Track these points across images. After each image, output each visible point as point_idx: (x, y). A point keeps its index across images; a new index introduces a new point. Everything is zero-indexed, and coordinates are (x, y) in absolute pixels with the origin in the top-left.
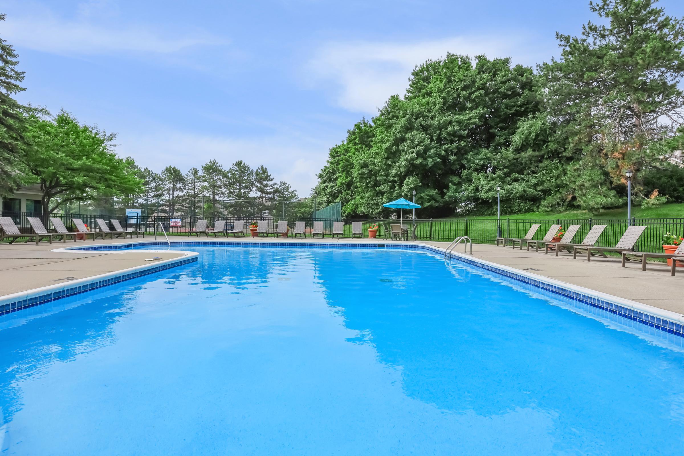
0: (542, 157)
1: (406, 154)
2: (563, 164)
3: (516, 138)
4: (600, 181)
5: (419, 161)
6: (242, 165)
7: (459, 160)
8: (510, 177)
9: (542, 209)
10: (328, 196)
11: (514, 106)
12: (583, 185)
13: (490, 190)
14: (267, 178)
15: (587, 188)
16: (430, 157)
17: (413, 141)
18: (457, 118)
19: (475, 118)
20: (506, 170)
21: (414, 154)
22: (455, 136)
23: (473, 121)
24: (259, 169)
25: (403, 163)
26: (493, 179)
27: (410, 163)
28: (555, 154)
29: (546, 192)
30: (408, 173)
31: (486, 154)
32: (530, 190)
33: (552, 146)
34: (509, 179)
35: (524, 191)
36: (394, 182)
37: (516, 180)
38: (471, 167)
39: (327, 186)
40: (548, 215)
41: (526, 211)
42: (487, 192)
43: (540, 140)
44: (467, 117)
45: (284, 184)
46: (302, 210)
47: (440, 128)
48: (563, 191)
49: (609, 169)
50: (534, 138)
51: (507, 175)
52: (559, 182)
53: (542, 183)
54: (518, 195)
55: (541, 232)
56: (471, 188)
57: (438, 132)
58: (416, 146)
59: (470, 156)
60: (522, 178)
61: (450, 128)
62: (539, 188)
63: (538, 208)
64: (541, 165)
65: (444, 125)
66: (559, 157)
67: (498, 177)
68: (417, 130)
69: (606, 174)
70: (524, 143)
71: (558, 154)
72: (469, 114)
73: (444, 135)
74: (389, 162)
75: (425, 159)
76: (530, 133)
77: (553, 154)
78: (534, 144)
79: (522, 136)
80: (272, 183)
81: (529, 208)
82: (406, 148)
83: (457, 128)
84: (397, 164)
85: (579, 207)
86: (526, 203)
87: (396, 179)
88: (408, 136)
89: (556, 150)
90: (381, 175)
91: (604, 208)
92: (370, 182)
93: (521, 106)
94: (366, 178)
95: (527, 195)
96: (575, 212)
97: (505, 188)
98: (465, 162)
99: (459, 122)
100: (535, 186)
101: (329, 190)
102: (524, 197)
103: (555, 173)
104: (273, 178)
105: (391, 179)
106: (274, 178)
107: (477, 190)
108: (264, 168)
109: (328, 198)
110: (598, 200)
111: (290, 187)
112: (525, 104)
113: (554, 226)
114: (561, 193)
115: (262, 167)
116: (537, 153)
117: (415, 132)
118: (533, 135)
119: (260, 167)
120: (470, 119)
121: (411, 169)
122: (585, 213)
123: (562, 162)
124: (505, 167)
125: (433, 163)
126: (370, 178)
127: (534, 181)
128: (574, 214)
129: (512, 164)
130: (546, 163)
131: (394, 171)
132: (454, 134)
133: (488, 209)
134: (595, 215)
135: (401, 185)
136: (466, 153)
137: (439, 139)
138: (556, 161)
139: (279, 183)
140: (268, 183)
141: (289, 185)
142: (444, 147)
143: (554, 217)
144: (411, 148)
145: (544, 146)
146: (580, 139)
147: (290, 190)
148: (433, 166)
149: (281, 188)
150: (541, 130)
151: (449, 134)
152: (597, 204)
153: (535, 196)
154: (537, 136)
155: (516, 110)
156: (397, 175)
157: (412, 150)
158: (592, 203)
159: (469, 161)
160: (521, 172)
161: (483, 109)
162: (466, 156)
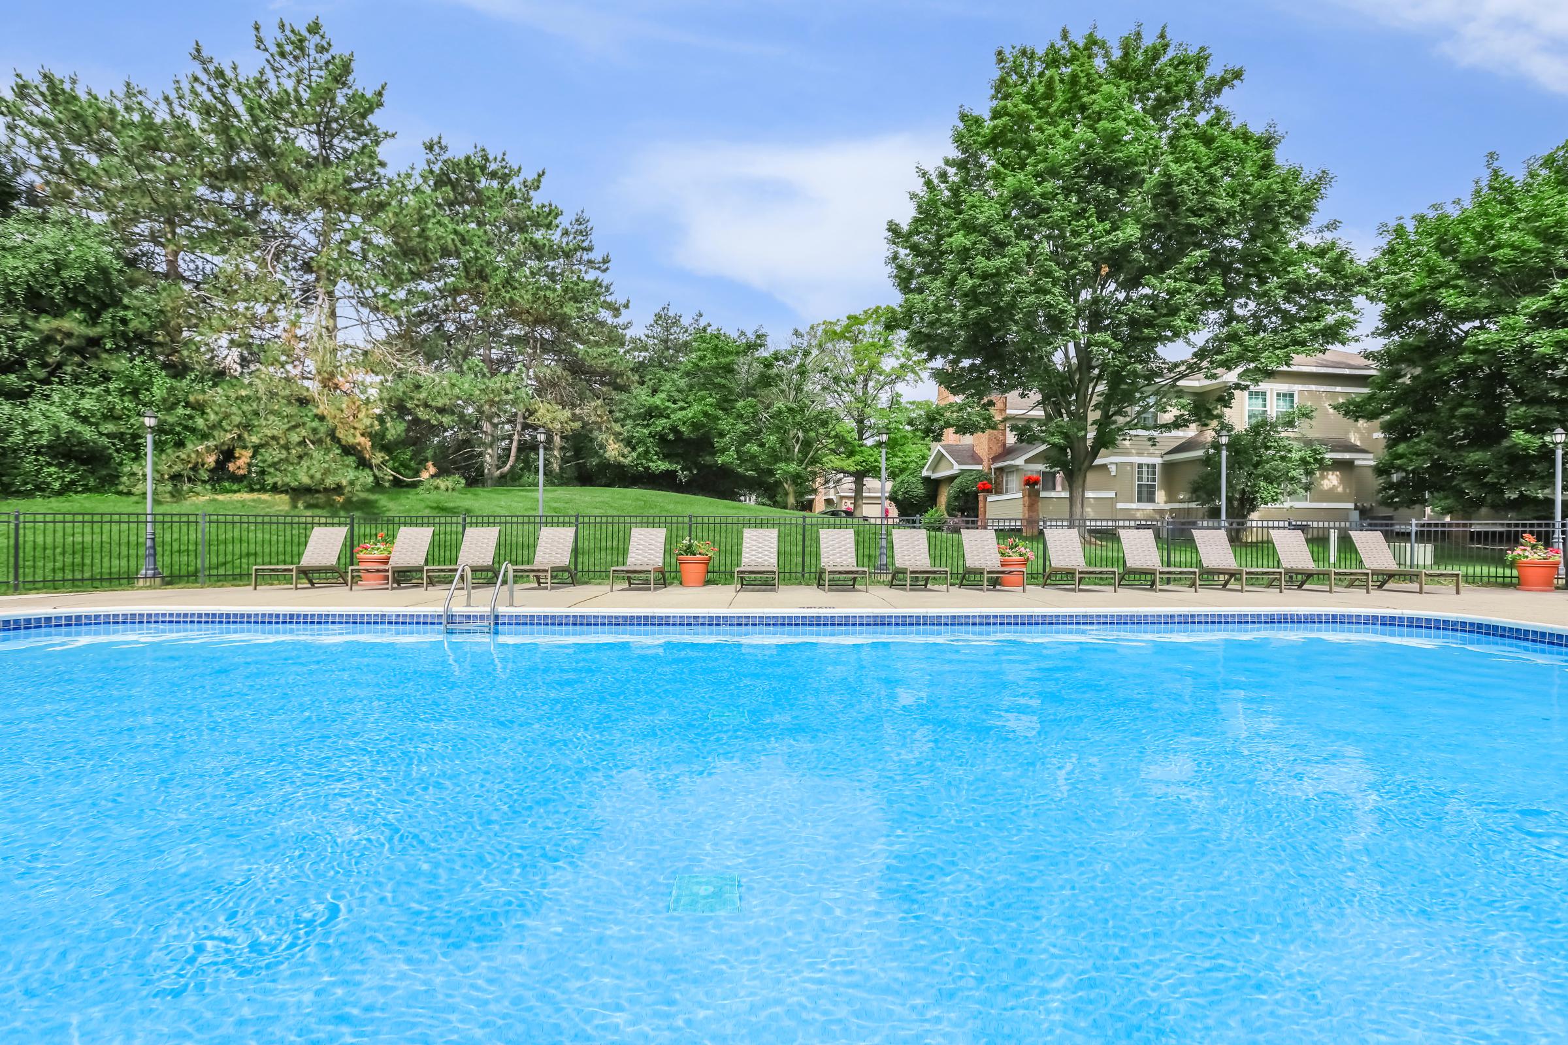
15: (286, 447)
28: (134, 345)
32: (89, 432)
35: (72, 432)
41: (66, 491)
52: (168, 419)
54: (37, 440)
60: (40, 392)
64: (93, 364)
69: (320, 418)
70: (37, 287)
71: (146, 345)
79: (31, 266)
95: (82, 444)
100: (89, 420)
116: (83, 330)
118: (72, 273)
127: (87, 404)
130: (110, 362)
138: (143, 362)
145: (107, 315)
150: (99, 267)
153: (103, 449)
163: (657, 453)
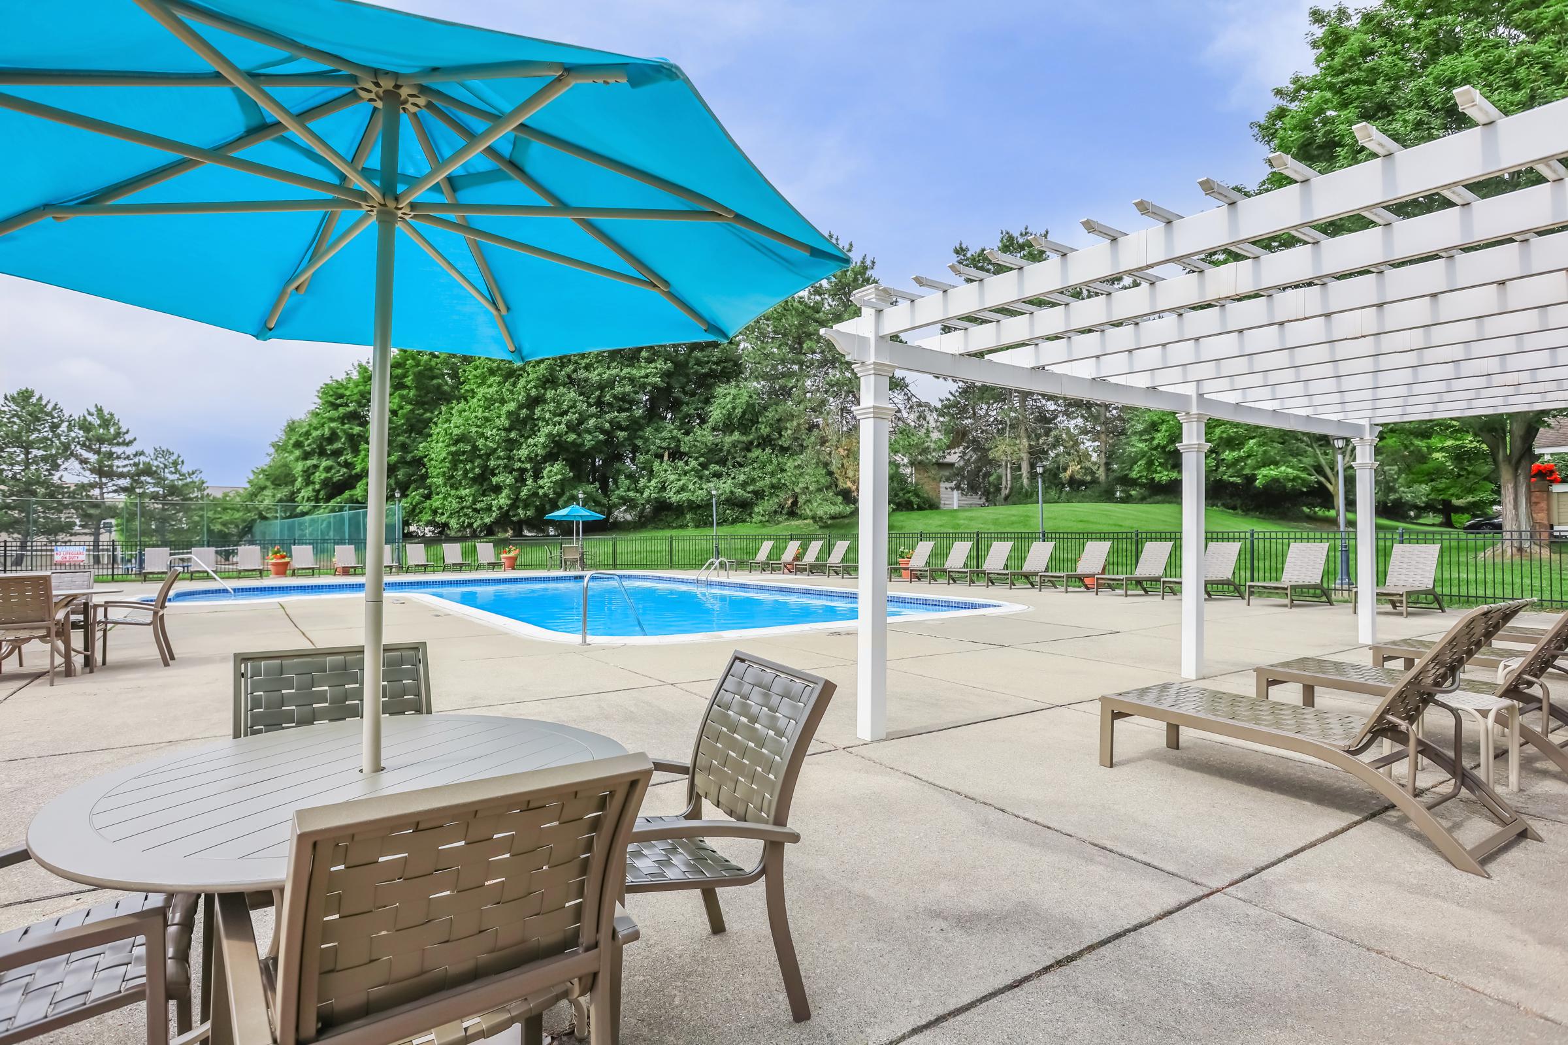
0: (751, 443)
1: (548, 424)
2: (777, 456)
3: (716, 413)
4: (826, 484)
5: (572, 437)
6: (34, 400)
7: (629, 439)
8: (707, 470)
9: (757, 518)
10: (317, 487)
11: (708, 362)
12: (807, 488)
13: (683, 489)
14: (118, 438)
15: (811, 493)
16: (588, 431)
17: (559, 404)
18: (628, 373)
19: (654, 376)
20: (702, 459)
21: (563, 426)
22: (625, 402)
23: (651, 380)
24: (90, 414)
25: (542, 440)
26: (686, 473)
27: (553, 442)
28: (765, 442)
29: (760, 495)
30: (551, 457)
31: (671, 431)
32: (739, 492)
33: (765, 430)
34: (707, 472)
35: (732, 492)
36: (523, 471)
37: (718, 475)
38: (649, 451)
39: (316, 467)
40: (764, 526)
41: (734, 522)
42: (678, 492)
43: (747, 420)
44: (643, 372)
45: (166, 453)
46: (226, 517)
47: (601, 387)
48: (783, 496)
49: (833, 468)
50: (739, 415)
51: (704, 466)
52: (774, 481)
53: (753, 481)
54: (723, 498)
55: (777, 552)
56: (653, 483)
57: (597, 393)
58: (565, 413)
59: (648, 432)
60: (727, 473)
61: (618, 390)
62: (750, 488)
63: (750, 515)
64: (749, 455)
65: (607, 383)
66: (771, 445)
67: (692, 470)
68: (564, 385)
69: (830, 473)
70: (727, 422)
71: (770, 441)
72: (646, 368)
73: (608, 398)
74: (513, 435)
75: (579, 435)
76: (734, 408)
77: (764, 439)
78: (741, 424)
79: (724, 412)
80: (130, 450)
81: (737, 517)
82: (548, 415)
83: (628, 389)
84: (531, 441)
85: (801, 517)
86: (733, 509)
87: (528, 466)
88: (550, 394)
89: (768, 436)
90: (499, 458)
91: (833, 518)
92: (473, 469)
93: (716, 363)
94: (465, 462)
95: (736, 498)
96: (797, 523)
97: (704, 486)
98: (639, 442)
99: (632, 380)
100: (744, 485)
101: (319, 476)
102: (731, 502)
103: (769, 468)
104: (131, 439)
105: (517, 465)
106: (135, 439)
107: (663, 489)
108: (106, 412)
109: (318, 492)
110: (826, 508)
111: (183, 462)
112: (722, 361)
113: (765, 543)
114: (777, 496)
115: (100, 410)
116: (744, 438)
117: (561, 389)
118: (739, 411)
119: (93, 410)
120: (647, 376)
121: (555, 451)
122: (809, 524)
123: (776, 452)
124: (702, 455)
125: (593, 442)
126: (472, 462)
127: (742, 477)
128: (797, 526)
129: (710, 450)
130: (756, 453)
131: (523, 453)
132: (623, 398)
133: (678, 518)
134: (821, 527)
135: (537, 476)
136: (641, 428)
137: (599, 403)
138: (768, 450)
139: (150, 451)
140: (118, 450)
141: (179, 456)
142: (608, 416)
143: (771, 530)
144: (555, 415)
145: (754, 428)
146: (799, 425)
147: (184, 469)
148: (593, 448)
149: (156, 463)
150: (748, 404)
151: (615, 397)
152: (826, 513)
153: (746, 499)
154: (744, 413)
155: (710, 369)
156: (529, 459)
157: (557, 419)
158: (820, 512)
159: (646, 440)
160: (722, 462)
161: (665, 363)
162: (641, 433)
163: (1161, 464)
